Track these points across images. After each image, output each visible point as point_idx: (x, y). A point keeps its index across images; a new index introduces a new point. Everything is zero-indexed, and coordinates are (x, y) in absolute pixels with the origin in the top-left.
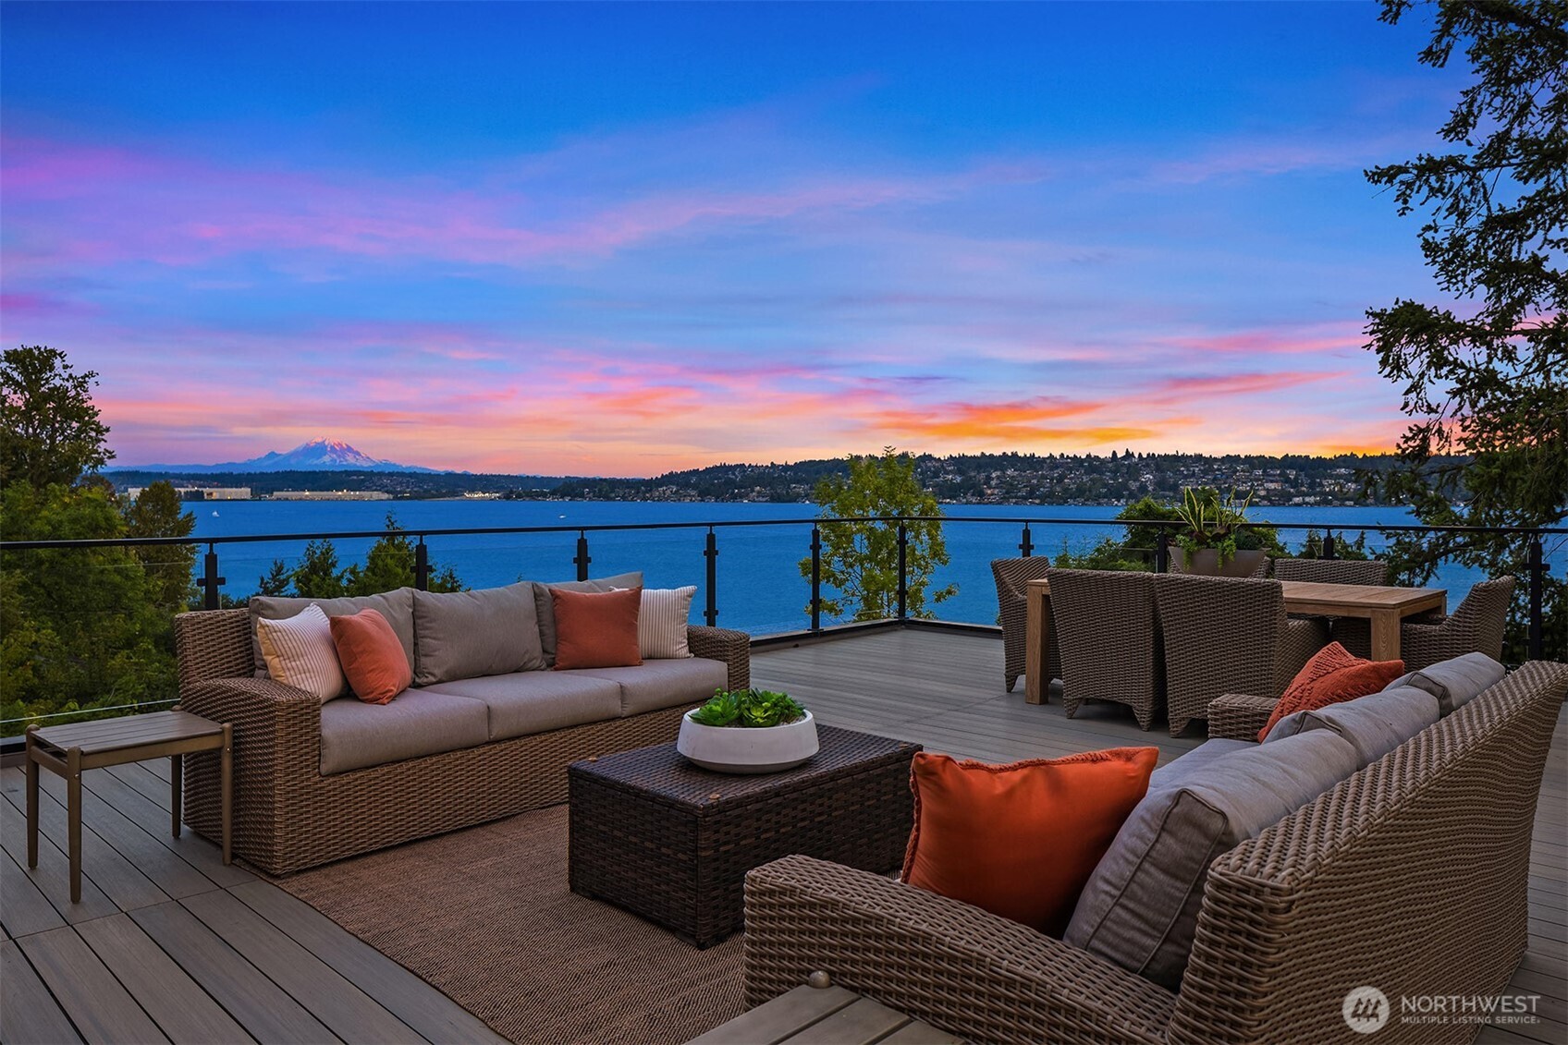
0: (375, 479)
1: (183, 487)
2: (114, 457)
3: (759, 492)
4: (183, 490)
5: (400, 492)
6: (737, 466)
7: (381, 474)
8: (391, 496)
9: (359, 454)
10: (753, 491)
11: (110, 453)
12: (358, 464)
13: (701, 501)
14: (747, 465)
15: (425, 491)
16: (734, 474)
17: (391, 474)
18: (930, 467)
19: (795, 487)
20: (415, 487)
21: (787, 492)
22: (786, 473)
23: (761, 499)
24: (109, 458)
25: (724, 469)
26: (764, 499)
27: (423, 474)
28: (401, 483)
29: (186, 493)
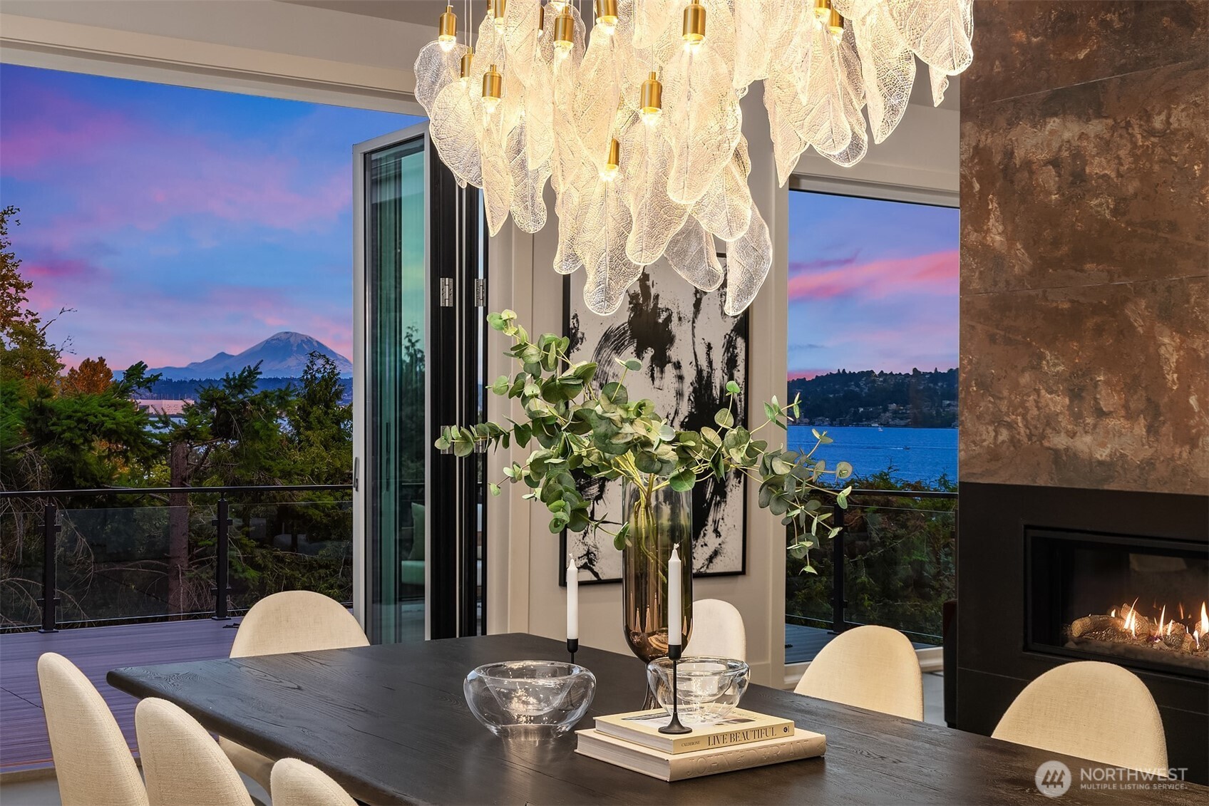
3: (895, 412)
6: (862, 373)
10: (886, 410)
14: (877, 372)
16: (857, 385)
19: (949, 405)
21: (938, 412)
22: (936, 384)
23: (897, 421)
25: (843, 377)
26: (903, 423)
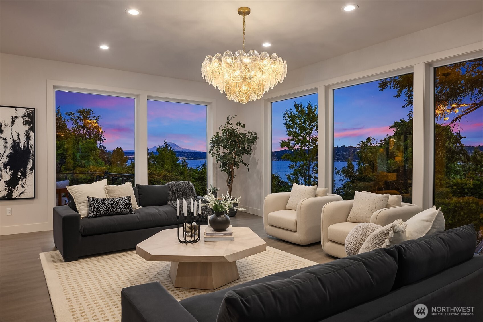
0: (183, 154)
1: (131, 156)
2: (105, 139)
4: (131, 157)
5: (190, 158)
7: (185, 152)
8: (187, 159)
9: (179, 147)
11: (104, 138)
12: (179, 150)
13: (278, 160)
15: (197, 157)
17: (187, 152)
18: (352, 150)
20: (194, 156)
24: (104, 139)
27: (196, 152)
28: (190, 155)
29: (132, 157)
